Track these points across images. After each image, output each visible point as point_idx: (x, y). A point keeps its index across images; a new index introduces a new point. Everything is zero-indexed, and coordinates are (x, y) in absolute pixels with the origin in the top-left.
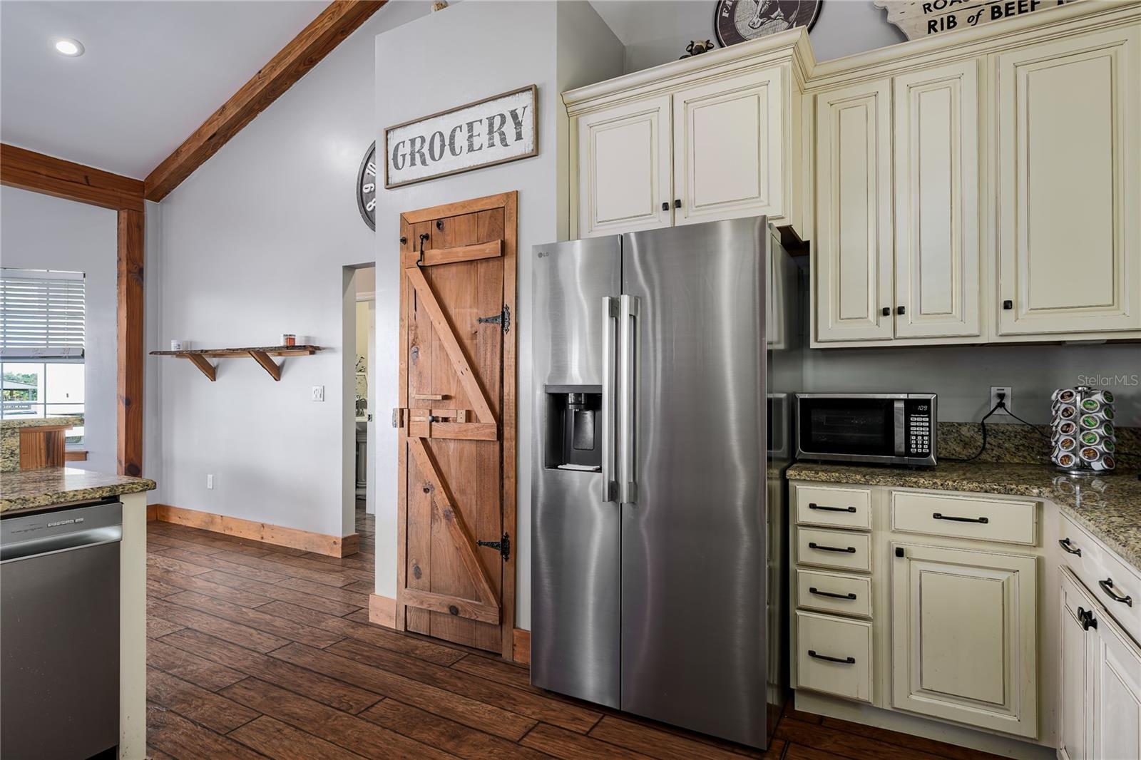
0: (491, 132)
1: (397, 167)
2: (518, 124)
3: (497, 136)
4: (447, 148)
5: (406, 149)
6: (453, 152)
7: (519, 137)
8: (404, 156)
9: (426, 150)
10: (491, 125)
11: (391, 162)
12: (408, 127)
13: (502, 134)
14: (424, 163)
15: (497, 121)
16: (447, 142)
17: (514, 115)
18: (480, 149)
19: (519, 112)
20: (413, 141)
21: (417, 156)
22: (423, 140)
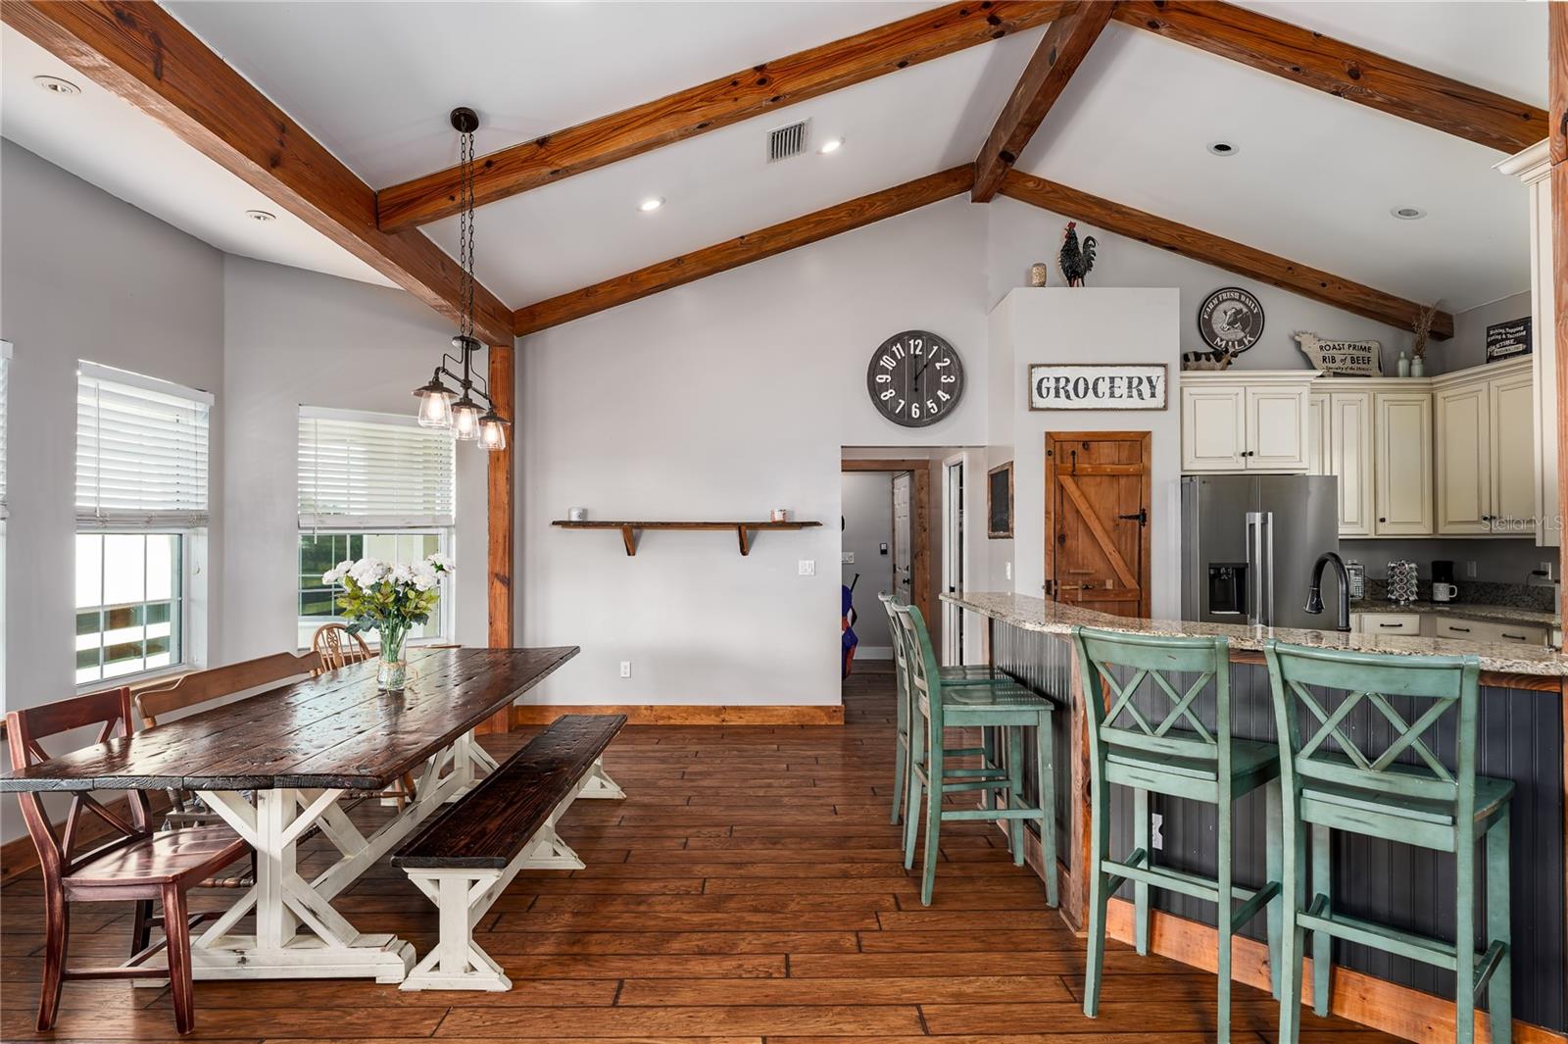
0: (1130, 387)
1: (1041, 395)
2: (1152, 387)
3: (1135, 393)
4: (1090, 391)
5: (1052, 384)
6: (1096, 394)
7: (1153, 395)
8: (1048, 389)
9: (1070, 387)
10: (1130, 383)
11: (1035, 392)
12: (1053, 368)
13: (1139, 391)
14: (1068, 397)
15: (1135, 382)
16: (1091, 386)
17: (1149, 380)
18: (1121, 396)
19: (1154, 379)
20: (1057, 380)
21: (1062, 392)
22: (1068, 380)
